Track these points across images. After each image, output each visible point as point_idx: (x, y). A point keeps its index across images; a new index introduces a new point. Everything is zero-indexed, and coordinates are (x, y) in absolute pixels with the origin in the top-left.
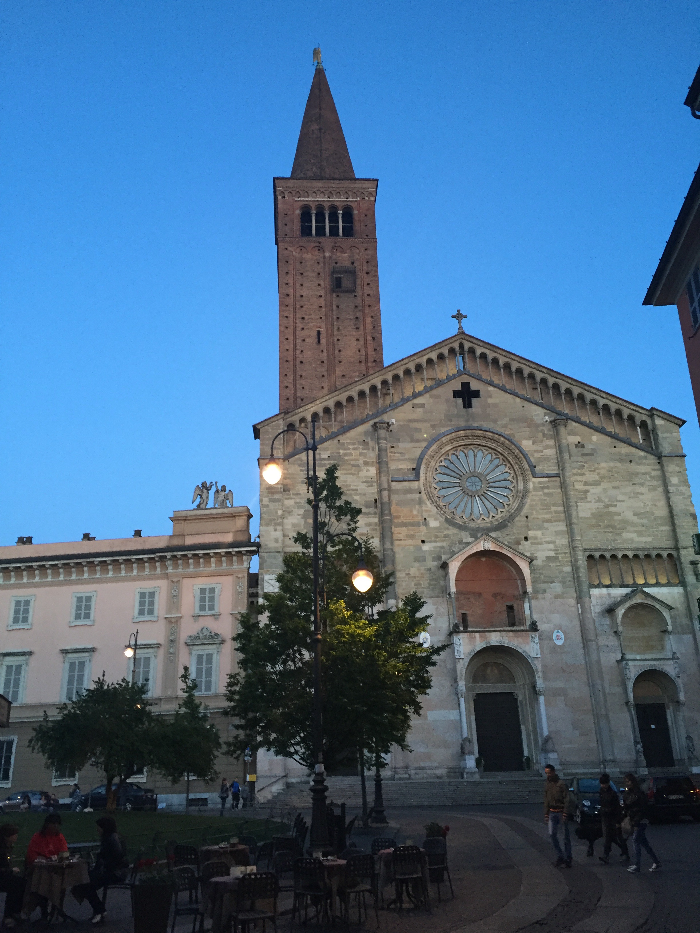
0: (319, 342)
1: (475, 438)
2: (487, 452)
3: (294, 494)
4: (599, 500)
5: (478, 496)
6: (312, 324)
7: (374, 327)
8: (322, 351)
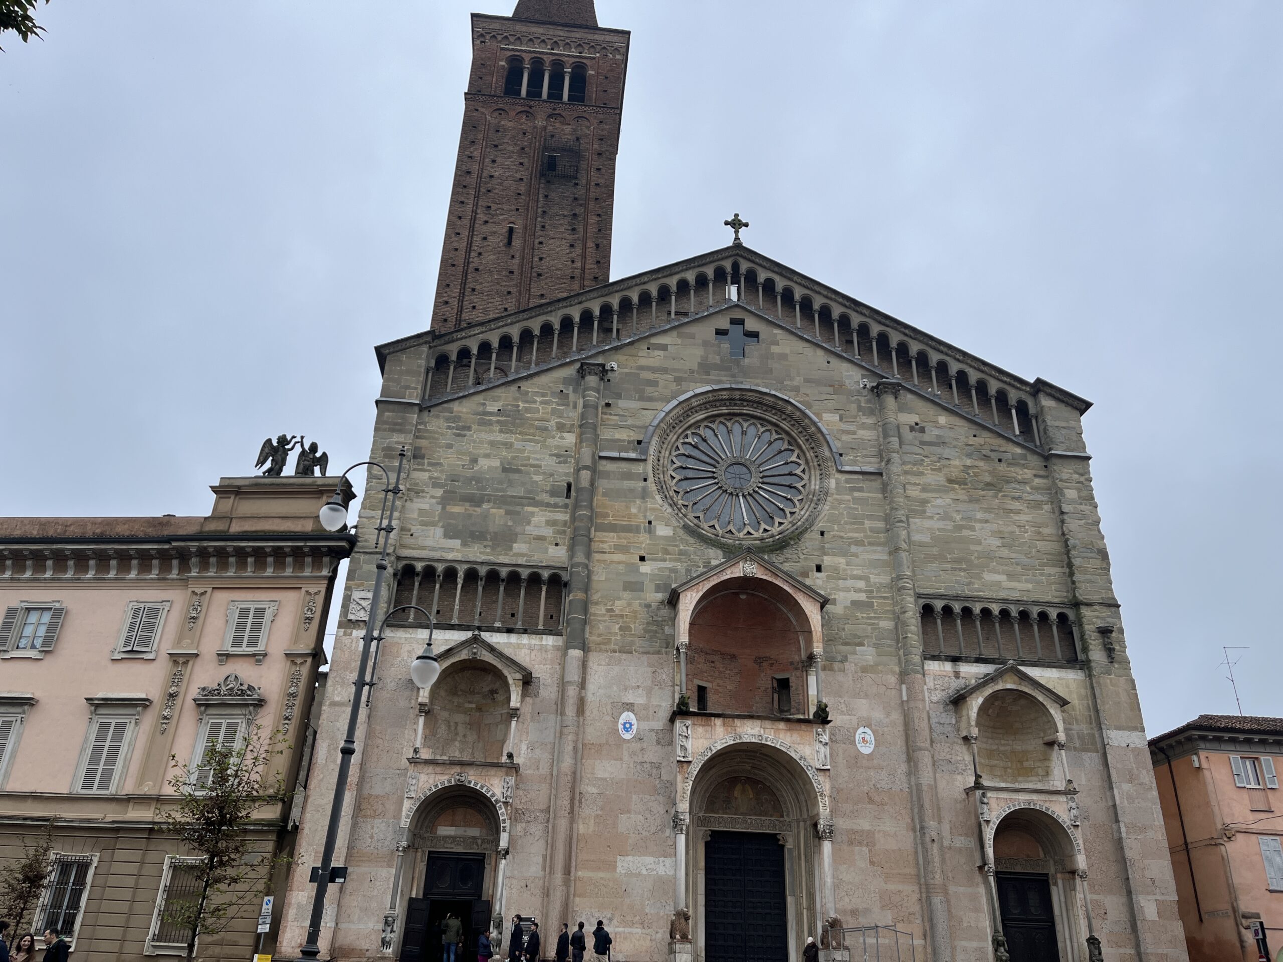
0: (509, 243)
1: (745, 403)
2: (764, 429)
3: (430, 464)
4: (946, 517)
5: (744, 496)
6: (501, 217)
7: (600, 230)
8: (513, 257)
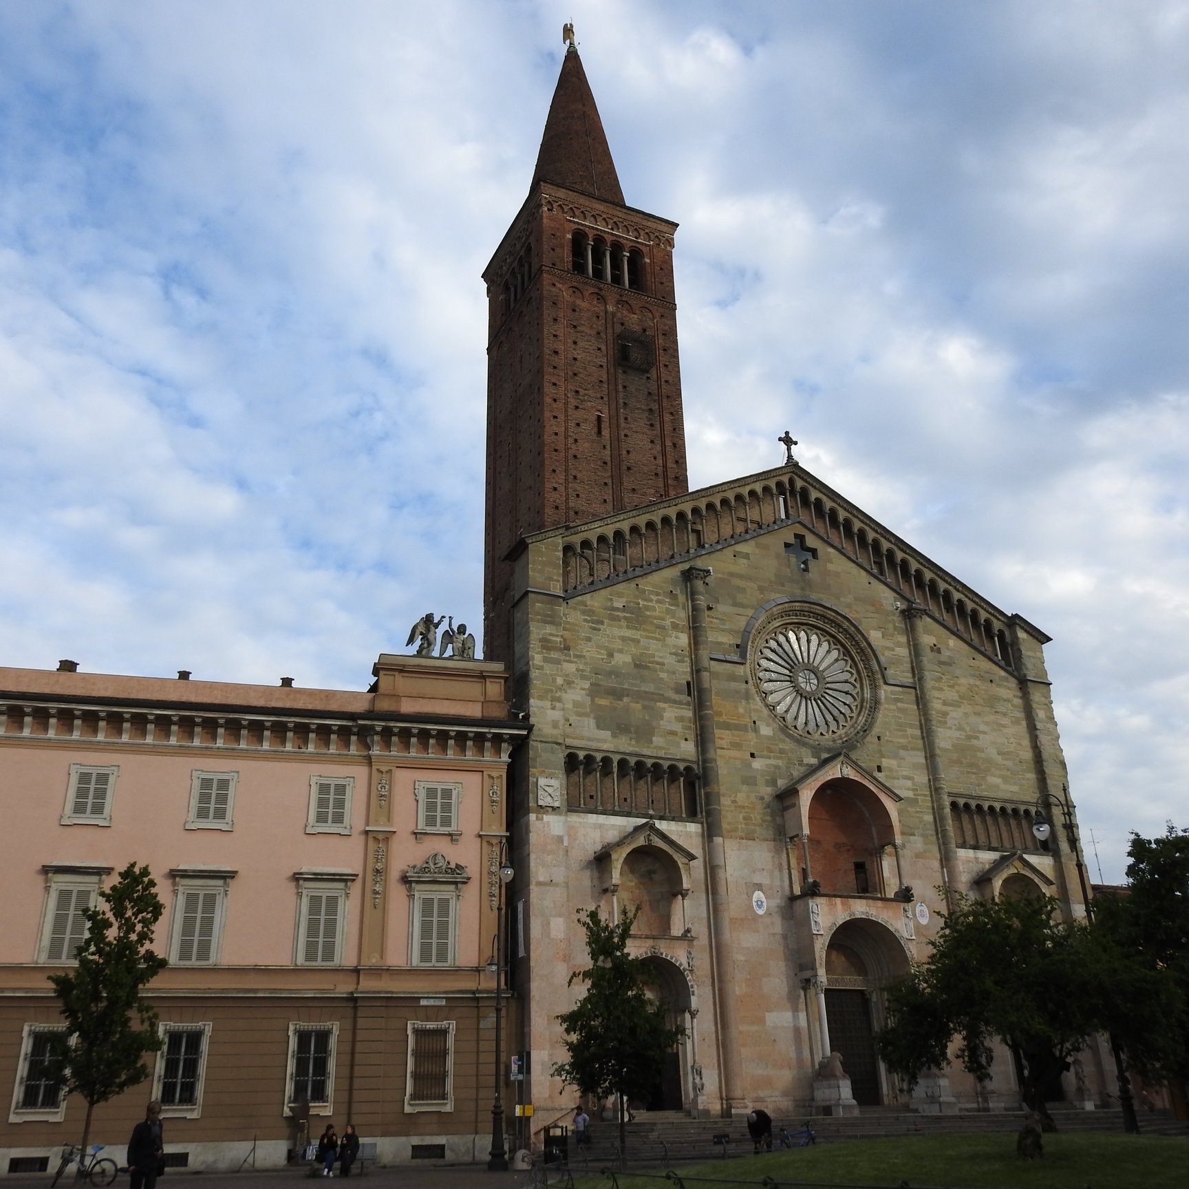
0: (599, 432)
1: (812, 615)
2: (824, 639)
3: (576, 656)
4: (960, 728)
5: (815, 700)
6: (589, 404)
7: (674, 429)
8: (604, 447)
